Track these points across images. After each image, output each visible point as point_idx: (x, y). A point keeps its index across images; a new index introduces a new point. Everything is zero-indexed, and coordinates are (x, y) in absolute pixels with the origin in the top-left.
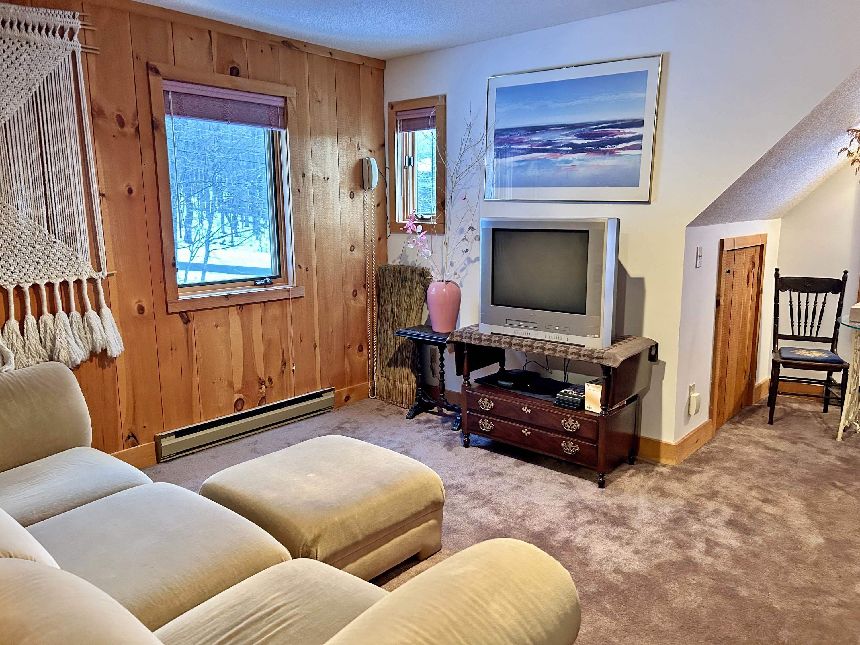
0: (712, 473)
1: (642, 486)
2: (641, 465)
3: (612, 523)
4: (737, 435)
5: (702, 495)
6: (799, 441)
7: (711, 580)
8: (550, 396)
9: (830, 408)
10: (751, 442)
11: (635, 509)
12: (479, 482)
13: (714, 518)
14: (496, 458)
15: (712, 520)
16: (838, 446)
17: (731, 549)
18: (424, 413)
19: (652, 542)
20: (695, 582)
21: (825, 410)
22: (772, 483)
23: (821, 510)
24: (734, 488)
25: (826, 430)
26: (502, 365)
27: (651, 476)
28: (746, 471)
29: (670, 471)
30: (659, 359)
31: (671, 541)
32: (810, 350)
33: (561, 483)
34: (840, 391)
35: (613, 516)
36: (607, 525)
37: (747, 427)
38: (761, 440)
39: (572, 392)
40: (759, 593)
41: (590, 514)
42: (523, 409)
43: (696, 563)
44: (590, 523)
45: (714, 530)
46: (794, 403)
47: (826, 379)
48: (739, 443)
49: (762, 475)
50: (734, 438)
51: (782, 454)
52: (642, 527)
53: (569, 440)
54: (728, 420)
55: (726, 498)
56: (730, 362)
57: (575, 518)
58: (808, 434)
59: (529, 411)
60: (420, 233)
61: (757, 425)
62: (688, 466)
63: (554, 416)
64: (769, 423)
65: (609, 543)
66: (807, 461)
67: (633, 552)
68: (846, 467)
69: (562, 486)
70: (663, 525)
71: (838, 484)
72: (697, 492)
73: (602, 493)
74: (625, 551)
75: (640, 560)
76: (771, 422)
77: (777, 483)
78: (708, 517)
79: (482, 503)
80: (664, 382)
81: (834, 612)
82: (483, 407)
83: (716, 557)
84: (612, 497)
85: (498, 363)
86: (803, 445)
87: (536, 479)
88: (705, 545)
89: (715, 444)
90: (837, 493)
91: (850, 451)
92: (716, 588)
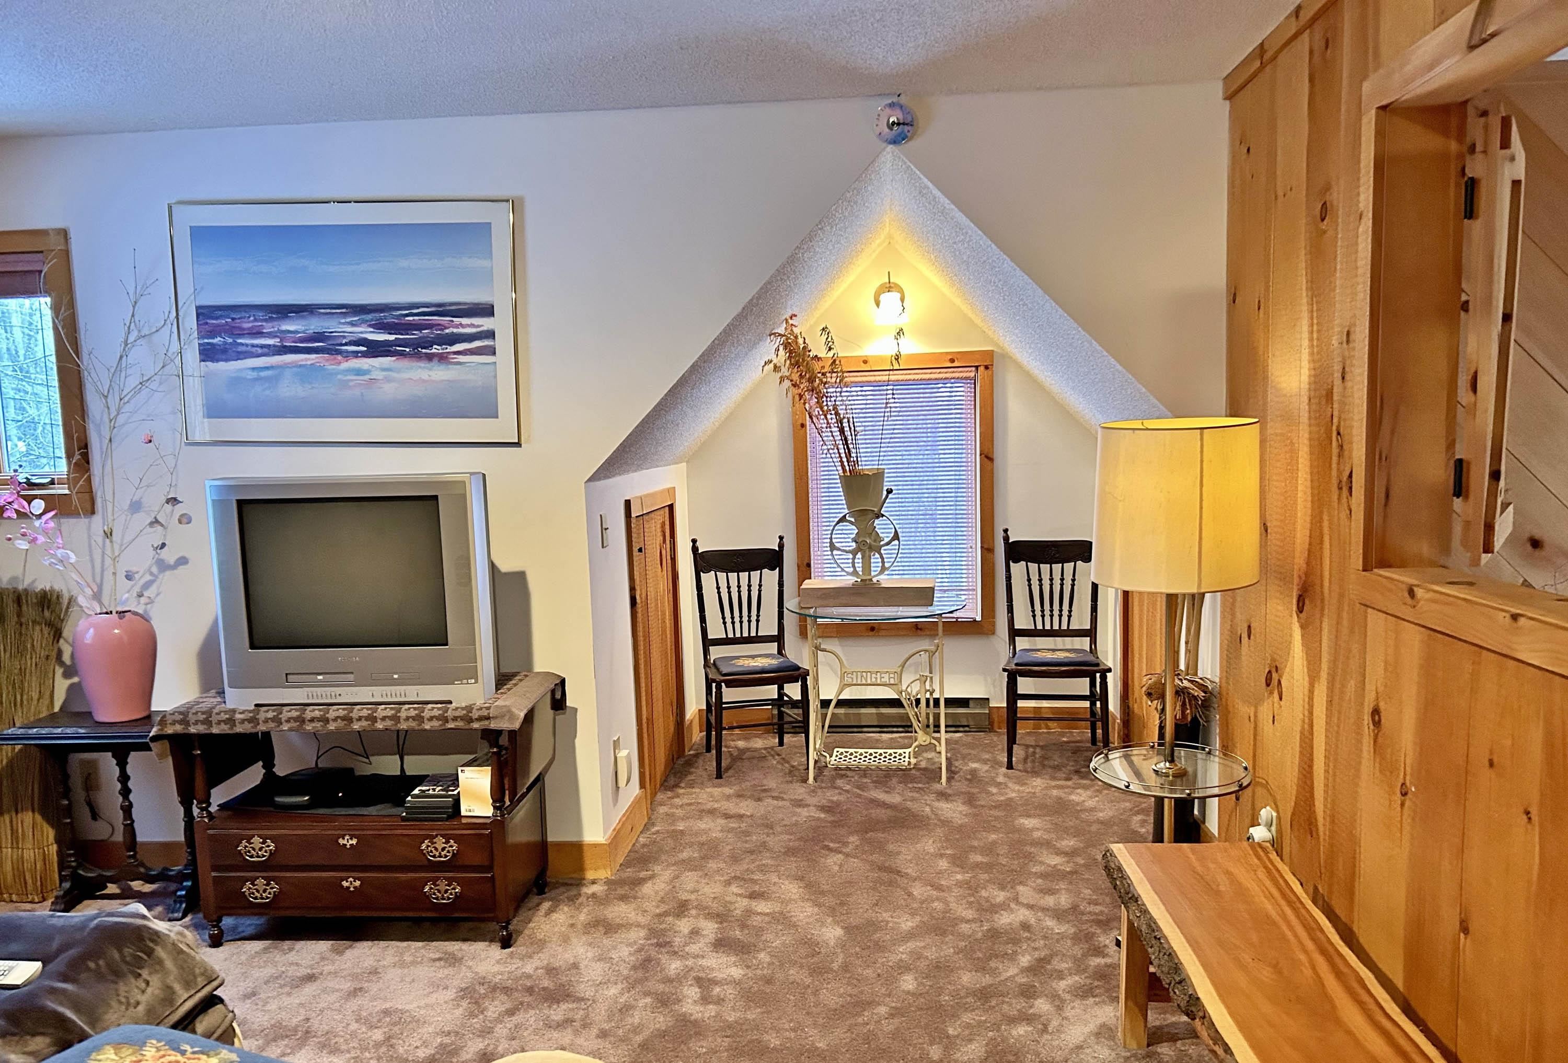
0: (667, 874)
1: (572, 925)
2: (557, 891)
3: (546, 1000)
4: (681, 806)
5: (666, 914)
6: (764, 795)
7: (725, 1039)
8: (389, 805)
9: (787, 738)
10: (705, 812)
11: (575, 966)
12: (273, 1006)
13: (694, 943)
14: (291, 950)
15: (694, 946)
16: (813, 791)
17: (736, 983)
18: (86, 902)
19: (620, 1010)
20: (704, 1050)
21: (781, 743)
22: (752, 866)
23: (826, 887)
24: (706, 889)
25: (791, 772)
26: (269, 765)
27: (581, 904)
28: (713, 858)
29: (606, 888)
30: (568, 704)
31: (648, 1000)
32: (753, 657)
33: (435, 960)
34: (800, 711)
35: (544, 989)
36: (540, 1006)
37: (688, 790)
38: (716, 806)
39: (434, 790)
40: (793, 1035)
41: (506, 997)
42: (341, 841)
43: (696, 1021)
44: (511, 1012)
45: (701, 962)
46: (740, 740)
47: (776, 697)
48: (688, 818)
49: (735, 859)
50: (679, 812)
51: (749, 820)
52: (597, 991)
53: (438, 878)
54: (662, 785)
55: (700, 907)
56: (654, 692)
57: (482, 1012)
58: (771, 783)
59: (354, 842)
60: (39, 516)
61: (702, 783)
62: (629, 872)
63: (406, 839)
64: (717, 778)
65: (556, 1035)
66: (785, 823)
67: (598, 1037)
68: (833, 818)
69: (437, 964)
70: (626, 978)
71: (832, 845)
72: (658, 911)
73: (511, 955)
74: (586, 1040)
75: (615, 1046)
76: (719, 776)
77: (758, 866)
78: (686, 944)
79: (296, 1043)
80: (577, 741)
81: (889, 1026)
82: (252, 857)
83: (720, 1001)
84: (531, 957)
85: (261, 763)
86: (770, 800)
87: (384, 966)
88: (697, 990)
89: (656, 828)
90: (835, 859)
91: (828, 794)
92: (736, 1048)
